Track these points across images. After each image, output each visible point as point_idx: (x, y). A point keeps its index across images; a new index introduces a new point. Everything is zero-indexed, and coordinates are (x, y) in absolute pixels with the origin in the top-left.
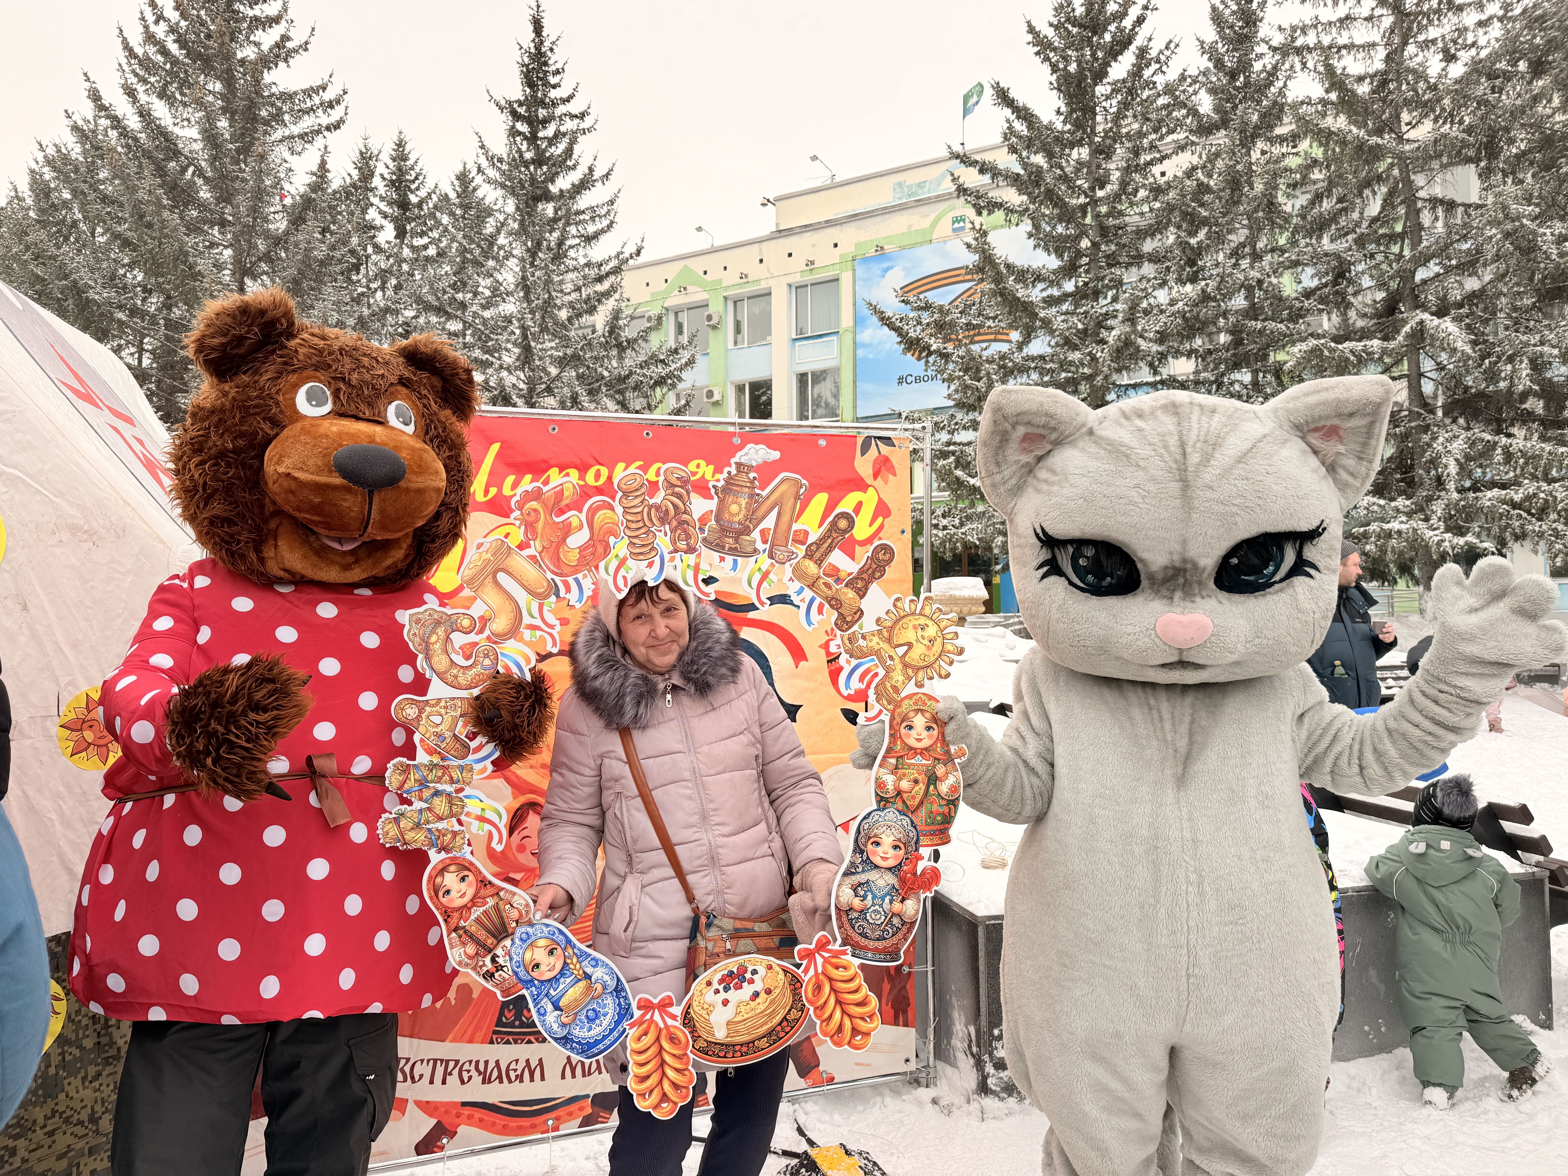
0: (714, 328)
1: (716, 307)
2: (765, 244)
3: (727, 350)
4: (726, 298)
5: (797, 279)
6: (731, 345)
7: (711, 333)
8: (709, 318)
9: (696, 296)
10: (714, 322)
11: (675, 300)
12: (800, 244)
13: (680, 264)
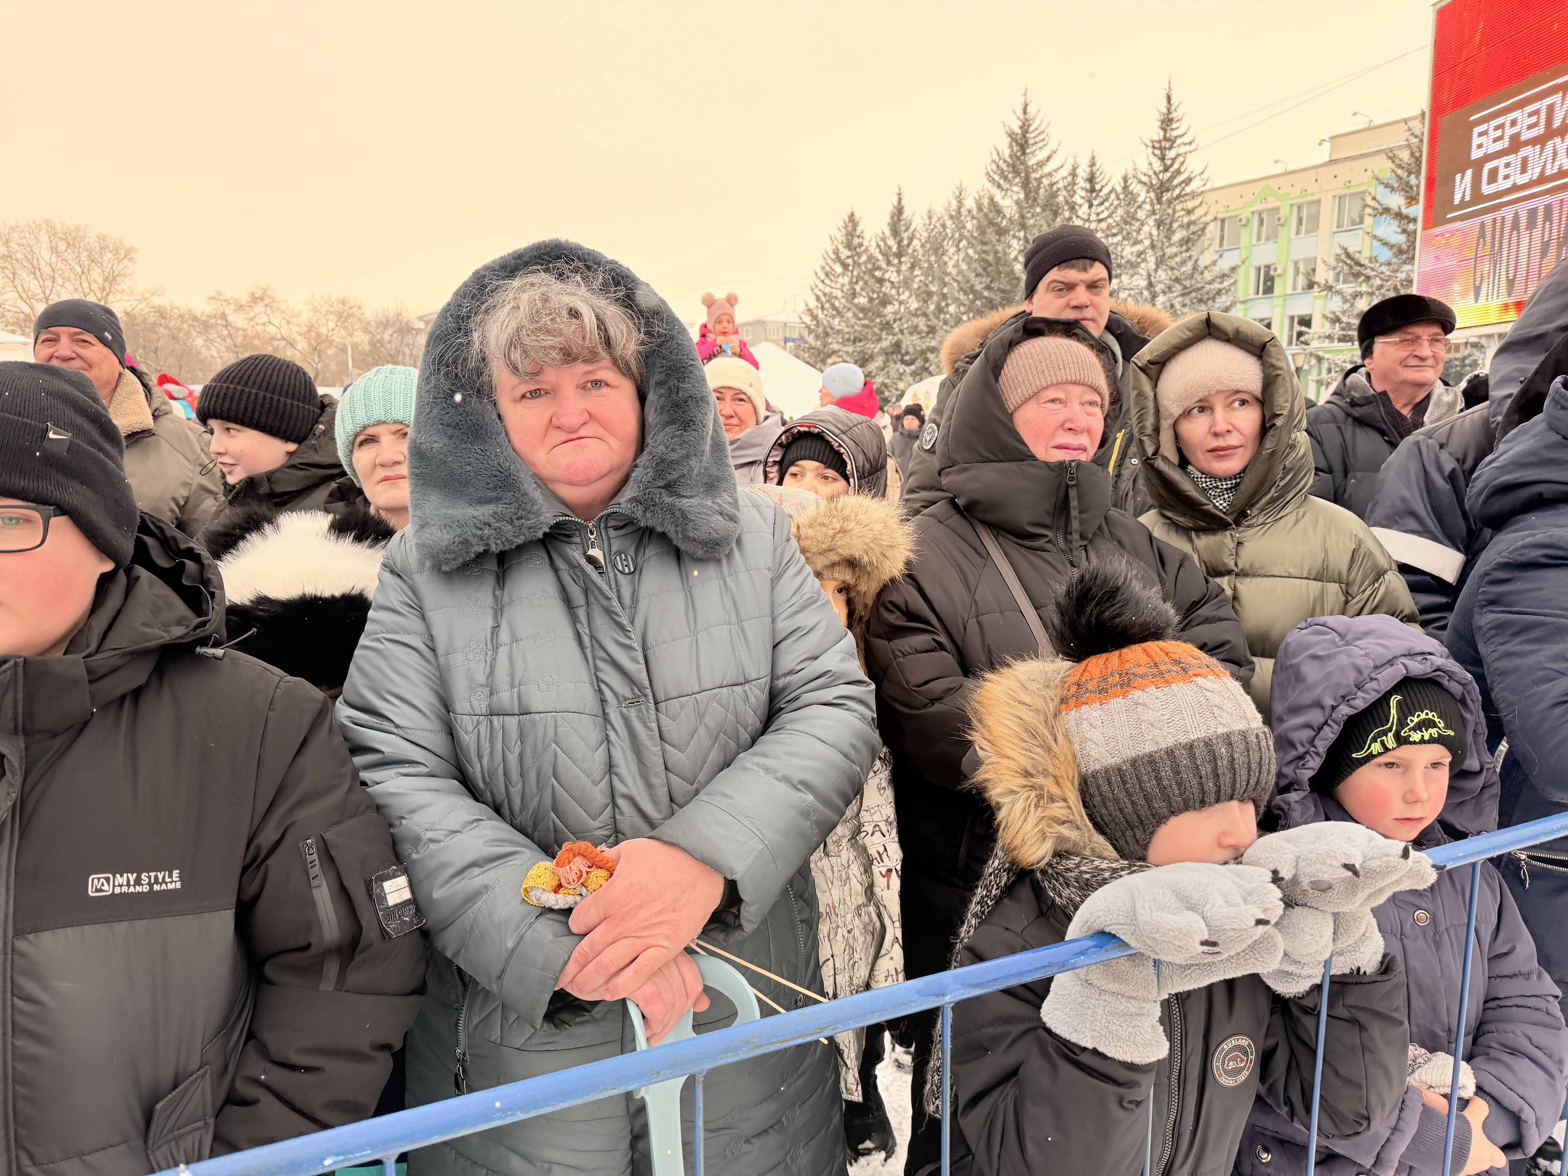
0: (1282, 225)
1: (1284, 211)
2: (1320, 170)
3: (1290, 239)
4: (1292, 205)
5: (1340, 192)
6: (1293, 235)
7: (1280, 228)
8: (1279, 219)
9: (1273, 203)
10: (1282, 222)
11: (1258, 207)
12: (1343, 170)
13: (1263, 184)
